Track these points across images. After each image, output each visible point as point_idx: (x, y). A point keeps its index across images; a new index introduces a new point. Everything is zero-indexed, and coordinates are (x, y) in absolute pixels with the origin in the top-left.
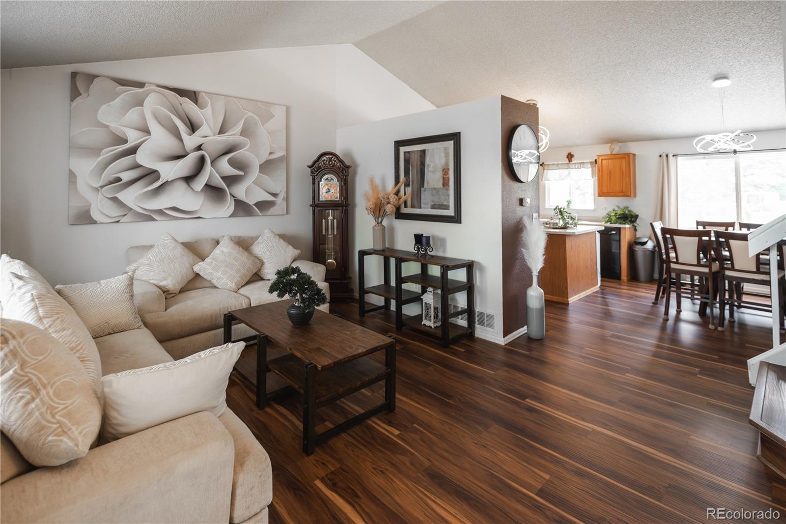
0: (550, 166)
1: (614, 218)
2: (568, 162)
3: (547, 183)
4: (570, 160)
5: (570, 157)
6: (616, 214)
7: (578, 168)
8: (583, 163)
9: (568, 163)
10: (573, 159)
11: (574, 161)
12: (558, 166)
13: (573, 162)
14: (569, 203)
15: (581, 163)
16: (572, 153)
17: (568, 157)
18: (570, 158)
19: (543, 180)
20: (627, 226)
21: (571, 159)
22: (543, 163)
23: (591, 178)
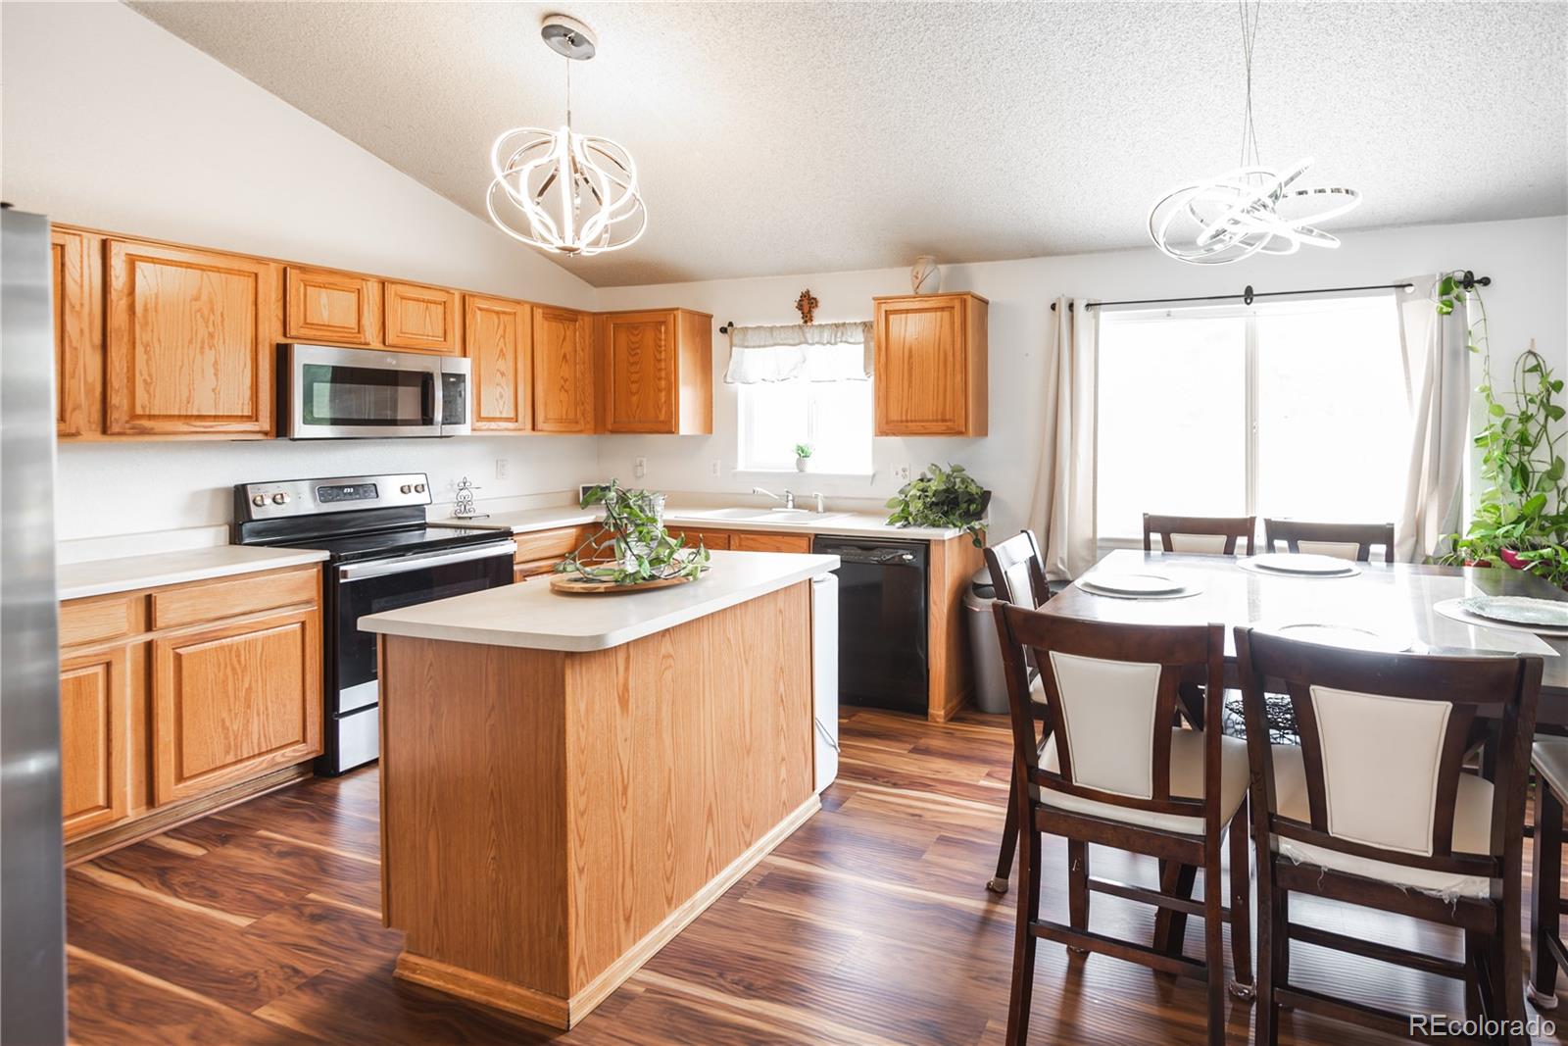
0: (750, 332)
1: (916, 506)
2: (801, 322)
3: (741, 390)
4: (807, 317)
5: (807, 304)
6: (924, 490)
7: (829, 343)
8: (844, 324)
9: (800, 327)
10: (816, 313)
11: (820, 317)
12: (771, 335)
13: (816, 322)
14: (803, 453)
15: (837, 326)
16: (813, 294)
17: (800, 307)
18: (806, 310)
19: (729, 379)
20: (950, 533)
21: (810, 311)
22: (731, 324)
23: (863, 375)
